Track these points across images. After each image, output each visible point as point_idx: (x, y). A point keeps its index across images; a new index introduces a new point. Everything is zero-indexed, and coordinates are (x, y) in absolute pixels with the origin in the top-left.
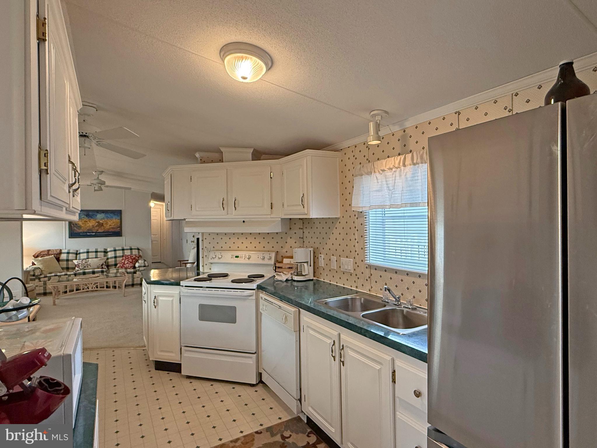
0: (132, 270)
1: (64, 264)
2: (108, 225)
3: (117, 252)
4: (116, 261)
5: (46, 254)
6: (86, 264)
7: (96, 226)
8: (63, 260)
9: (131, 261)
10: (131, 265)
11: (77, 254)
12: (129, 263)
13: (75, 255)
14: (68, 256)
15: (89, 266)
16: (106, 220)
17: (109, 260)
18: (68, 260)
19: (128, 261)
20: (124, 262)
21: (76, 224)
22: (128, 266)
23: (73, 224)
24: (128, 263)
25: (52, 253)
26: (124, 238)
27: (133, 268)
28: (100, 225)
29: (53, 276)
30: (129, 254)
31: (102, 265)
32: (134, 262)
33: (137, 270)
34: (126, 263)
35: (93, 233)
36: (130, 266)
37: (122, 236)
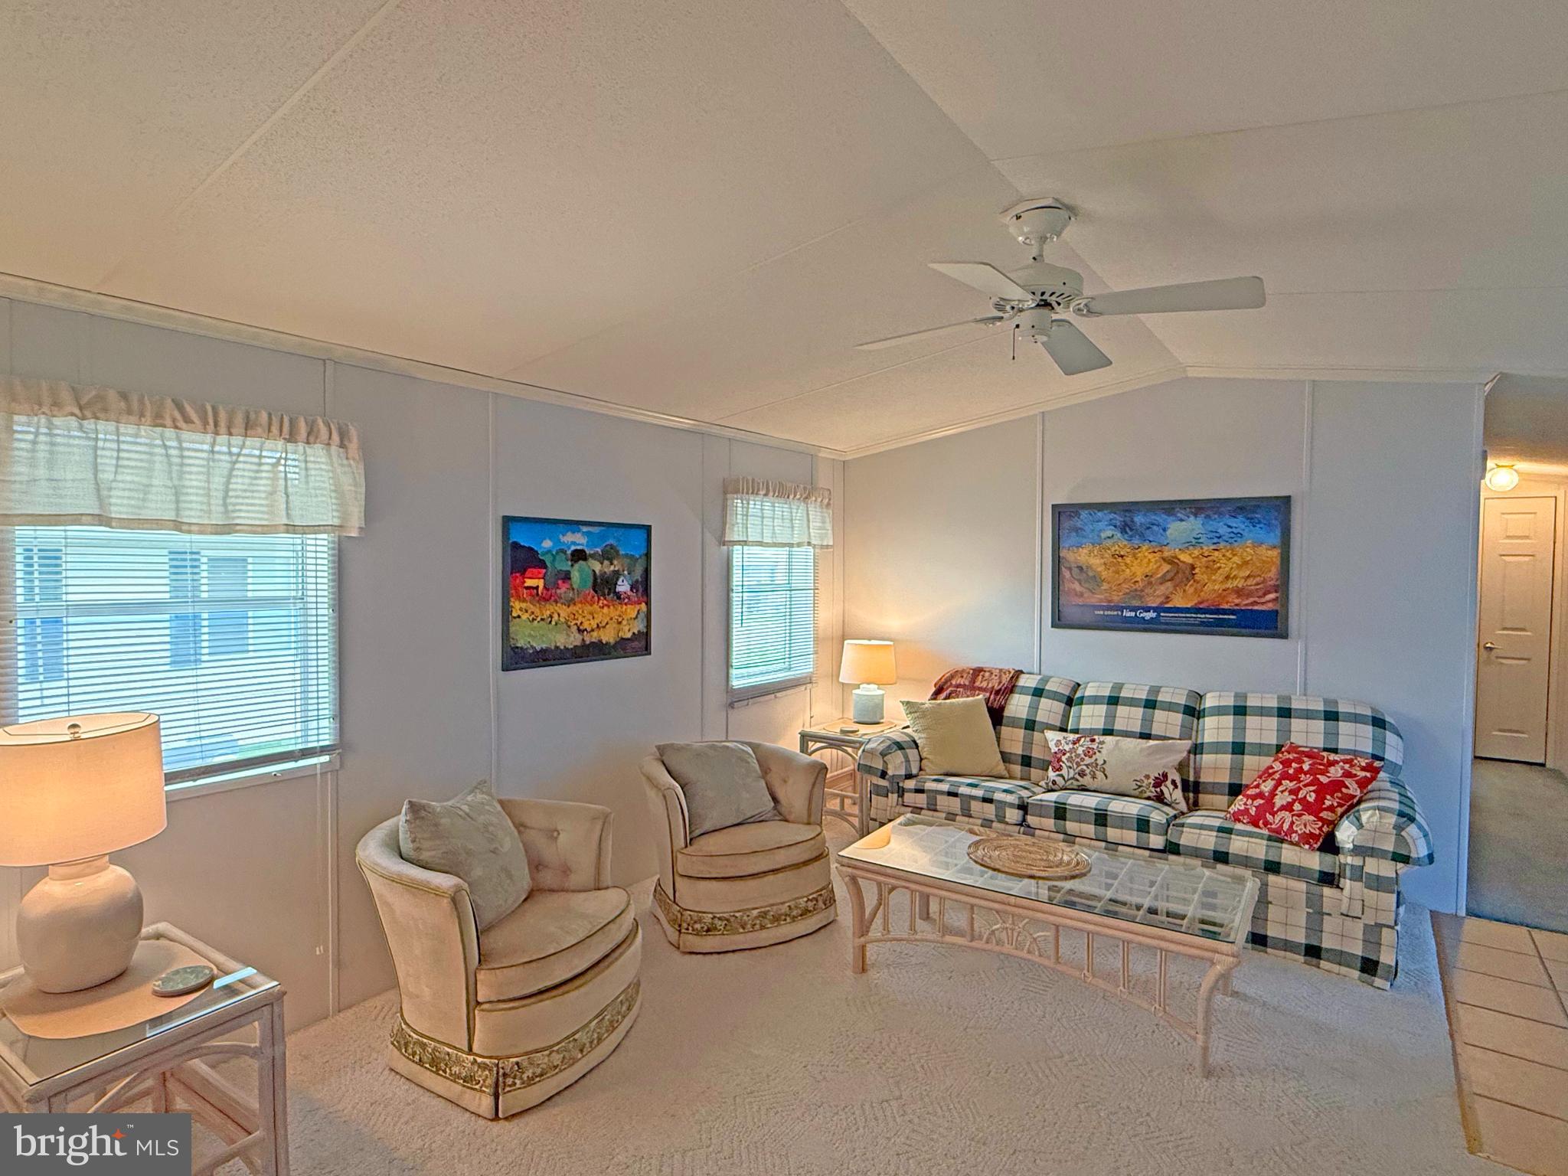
0: (1314, 861)
1: (1014, 739)
2: (1219, 577)
3: (1251, 721)
4: (1237, 769)
5: (964, 686)
6: (1088, 760)
7: (1163, 580)
8: (1014, 723)
9: (1312, 798)
10: (1308, 824)
11: (1070, 702)
12: (1297, 807)
13: (1060, 707)
14: (1034, 708)
15: (1100, 775)
16: (1207, 549)
17: (1207, 759)
18: (1030, 725)
19: (1291, 792)
20: (1273, 794)
21: (1081, 568)
22: (1291, 830)
23: (1070, 569)
24: (1288, 807)
25: (984, 685)
26: (1300, 646)
27: (1321, 849)
28: (1182, 574)
29: (942, 793)
30: (1318, 742)
31: (1160, 781)
32: (1331, 809)
33: (1342, 867)
34: (1280, 800)
35: (1147, 610)
36: (1299, 828)
37: (1284, 636)
